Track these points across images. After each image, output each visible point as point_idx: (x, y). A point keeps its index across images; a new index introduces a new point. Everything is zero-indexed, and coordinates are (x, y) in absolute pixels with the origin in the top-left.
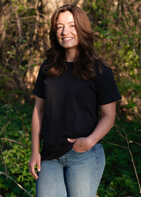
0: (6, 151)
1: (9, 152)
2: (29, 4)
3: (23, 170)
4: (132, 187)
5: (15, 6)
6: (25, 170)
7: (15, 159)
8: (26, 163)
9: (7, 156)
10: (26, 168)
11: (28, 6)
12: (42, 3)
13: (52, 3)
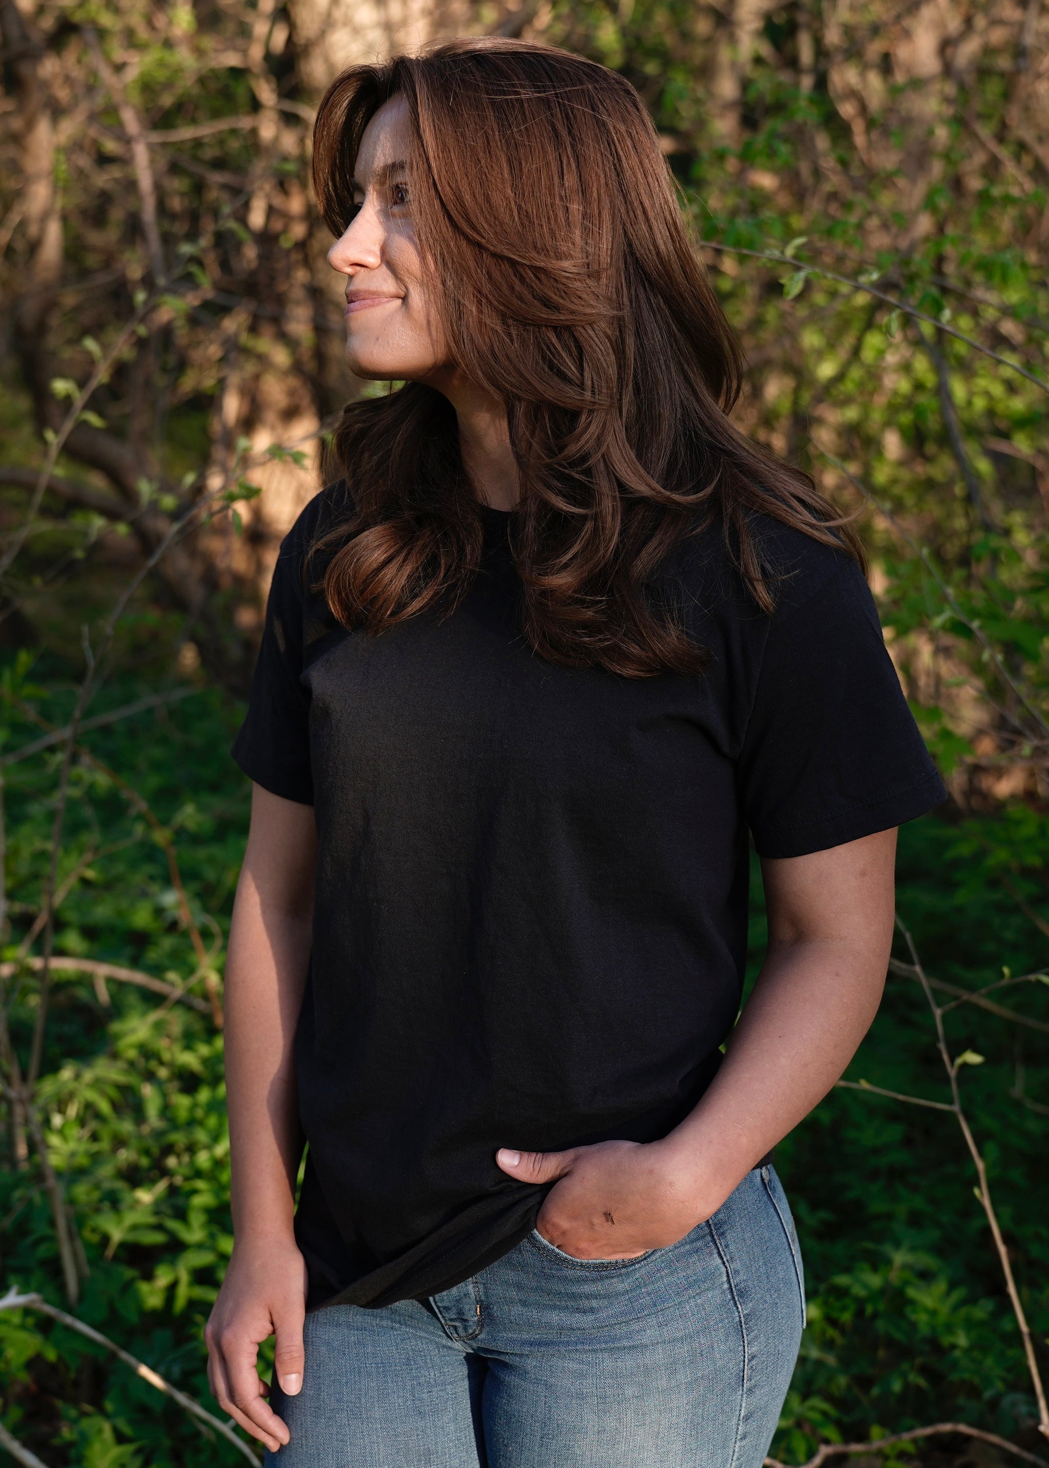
0: (67, 1074)
1: (88, 1076)
2: (208, 42)
3: (182, 1215)
4: (962, 1340)
5: (118, 54)
6: (197, 1219)
7: (126, 1127)
8: (203, 1159)
9: (73, 1110)
10: (203, 1199)
11: (199, 52)
12: (292, 27)
13: (357, 31)
